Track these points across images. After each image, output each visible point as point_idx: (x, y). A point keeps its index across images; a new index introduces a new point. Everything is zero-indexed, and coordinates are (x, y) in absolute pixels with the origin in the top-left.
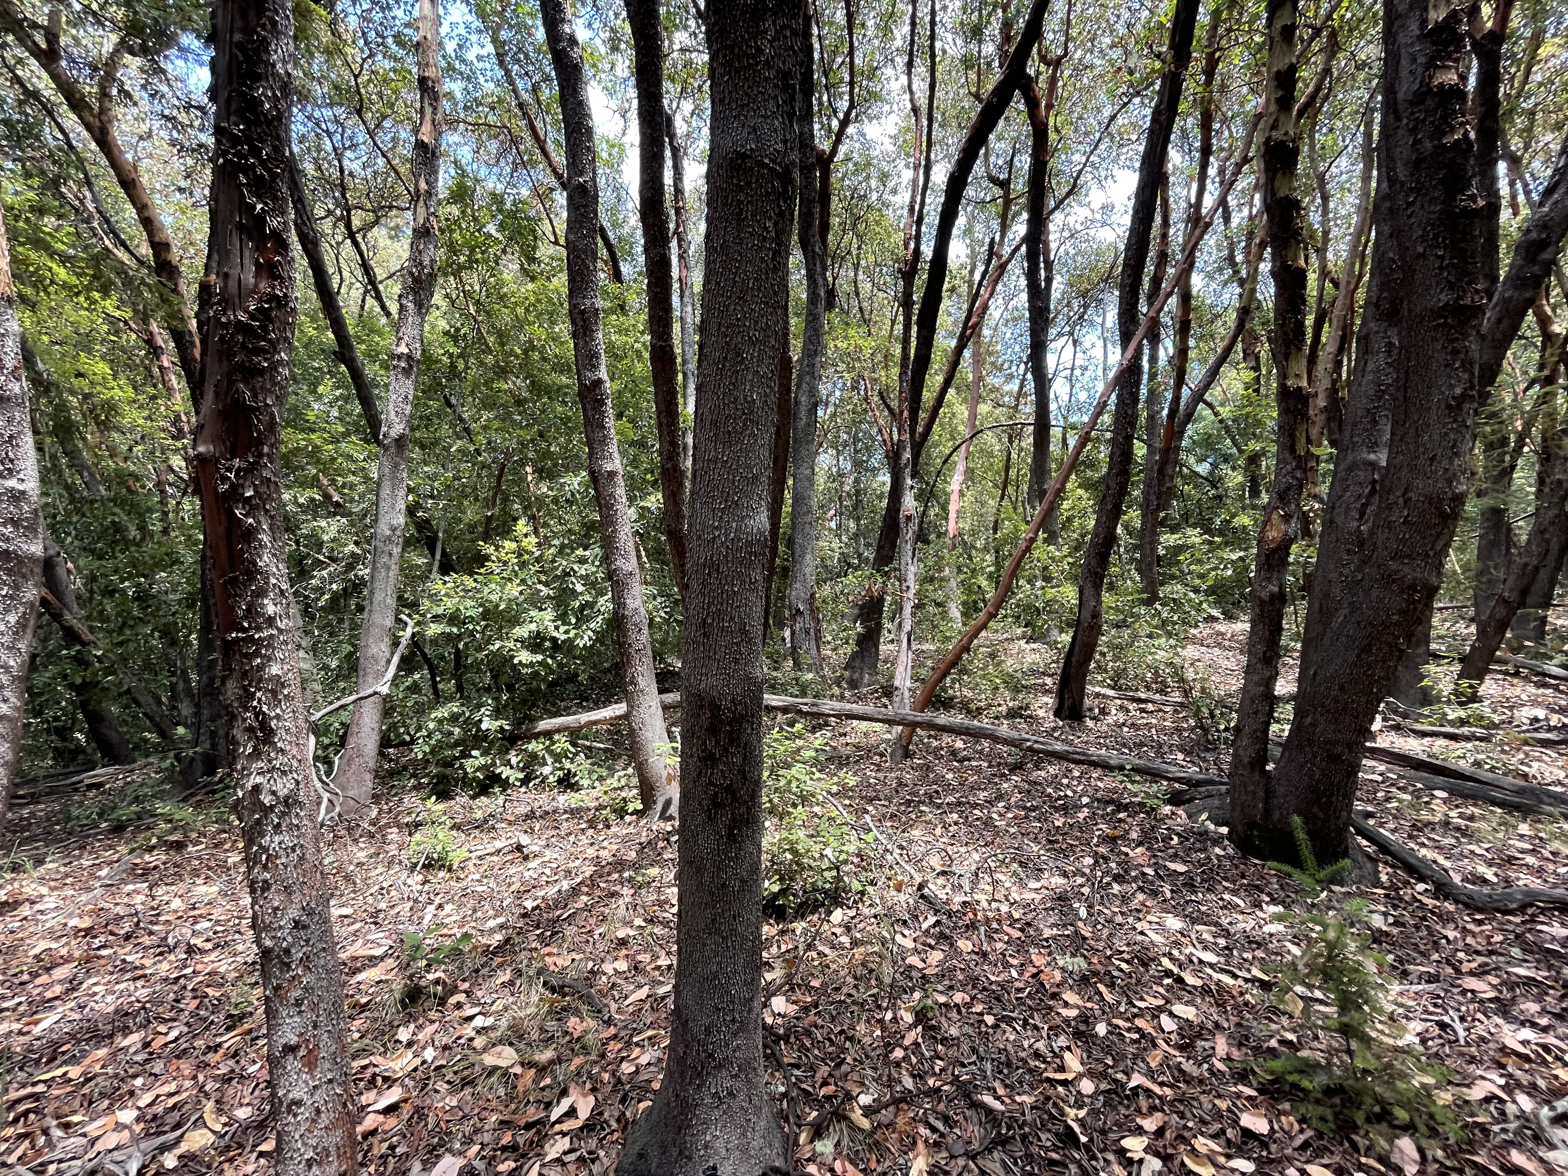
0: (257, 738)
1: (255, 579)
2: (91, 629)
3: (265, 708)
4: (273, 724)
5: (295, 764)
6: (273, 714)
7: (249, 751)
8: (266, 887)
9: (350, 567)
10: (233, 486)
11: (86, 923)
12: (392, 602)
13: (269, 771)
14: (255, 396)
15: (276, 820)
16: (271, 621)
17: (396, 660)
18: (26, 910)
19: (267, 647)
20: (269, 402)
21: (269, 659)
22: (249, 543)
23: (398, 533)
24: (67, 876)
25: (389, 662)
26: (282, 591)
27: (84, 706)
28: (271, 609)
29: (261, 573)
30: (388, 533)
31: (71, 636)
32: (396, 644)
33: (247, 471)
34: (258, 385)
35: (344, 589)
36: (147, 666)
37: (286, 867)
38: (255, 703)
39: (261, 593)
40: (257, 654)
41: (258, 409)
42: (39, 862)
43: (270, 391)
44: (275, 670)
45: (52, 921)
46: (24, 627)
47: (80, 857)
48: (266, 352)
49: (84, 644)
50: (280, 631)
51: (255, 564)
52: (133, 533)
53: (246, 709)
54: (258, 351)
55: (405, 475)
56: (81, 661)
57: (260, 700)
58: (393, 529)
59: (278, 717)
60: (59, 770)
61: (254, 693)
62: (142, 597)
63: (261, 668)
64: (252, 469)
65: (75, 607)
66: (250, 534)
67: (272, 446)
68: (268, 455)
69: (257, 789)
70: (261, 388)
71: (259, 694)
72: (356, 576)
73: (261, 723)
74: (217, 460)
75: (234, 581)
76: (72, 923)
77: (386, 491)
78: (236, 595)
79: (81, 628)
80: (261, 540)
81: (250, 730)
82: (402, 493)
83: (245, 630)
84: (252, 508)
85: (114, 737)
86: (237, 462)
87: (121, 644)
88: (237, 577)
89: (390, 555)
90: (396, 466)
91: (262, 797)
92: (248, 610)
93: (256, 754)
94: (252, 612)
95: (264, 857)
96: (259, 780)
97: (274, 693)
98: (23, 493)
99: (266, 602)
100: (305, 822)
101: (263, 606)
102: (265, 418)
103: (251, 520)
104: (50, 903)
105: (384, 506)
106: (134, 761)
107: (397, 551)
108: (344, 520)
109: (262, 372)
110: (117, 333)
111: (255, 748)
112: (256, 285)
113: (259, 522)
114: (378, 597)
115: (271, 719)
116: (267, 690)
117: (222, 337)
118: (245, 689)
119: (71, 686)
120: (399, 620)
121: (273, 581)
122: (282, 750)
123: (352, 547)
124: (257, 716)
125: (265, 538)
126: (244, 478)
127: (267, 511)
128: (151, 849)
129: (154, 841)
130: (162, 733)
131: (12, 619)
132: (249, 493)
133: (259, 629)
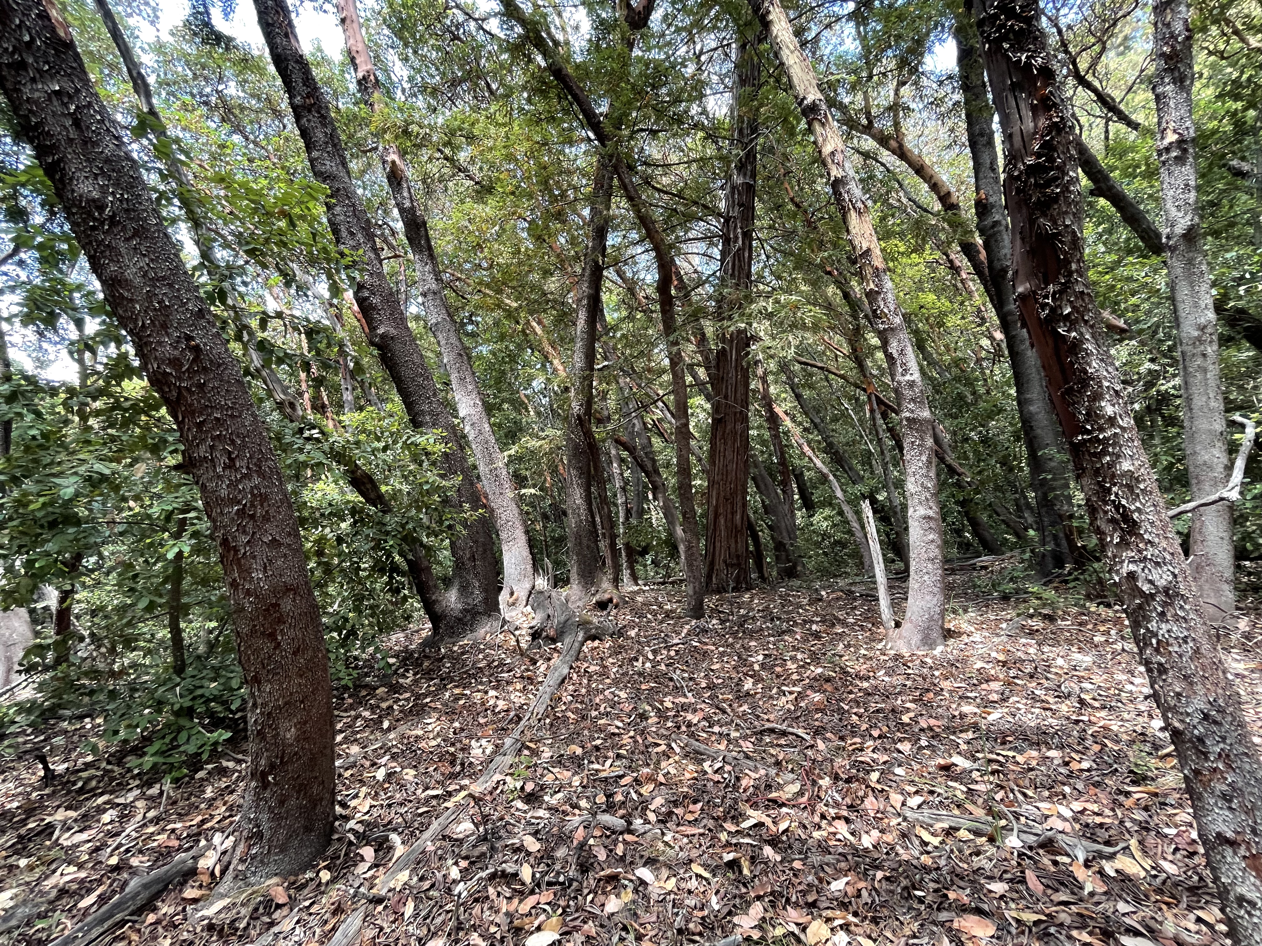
0: (1122, 529)
1: (1088, 385)
2: (960, 464)
3: (1124, 502)
4: (1136, 516)
5: (1168, 557)
6: (1133, 508)
7: (1116, 540)
8: (1162, 670)
9: (1149, 385)
10: (1053, 310)
11: (1002, 657)
12: (1217, 404)
13: (1141, 561)
14: (1055, 223)
15: (1160, 609)
16: (1112, 421)
17: (1240, 463)
18: (965, 638)
19: (1114, 445)
20: (1068, 222)
21: (1118, 456)
22: (1076, 354)
23: (1209, 330)
24: (982, 623)
25: (1230, 467)
26: (1116, 392)
27: (967, 514)
28: (1109, 410)
29: (1093, 379)
30: (1196, 334)
31: (952, 471)
32: (1233, 449)
33: (1061, 292)
34: (1055, 213)
35: (1148, 407)
36: (997, 488)
37: (1181, 656)
38: (1113, 497)
39: (1097, 397)
40: (1104, 452)
41: (1059, 234)
42: (966, 611)
43: (1066, 213)
44: (1126, 465)
45: (981, 650)
46: (931, 463)
47: (987, 613)
48: (1057, 178)
49: (959, 475)
50: (1123, 429)
51: (1086, 372)
52: (970, 398)
53: (1106, 503)
54: (1050, 182)
55: (1204, 267)
56: (959, 485)
57: (1117, 495)
58: (1202, 328)
59: (1138, 510)
60: (961, 556)
61: (1109, 489)
62: (985, 441)
63: (1111, 465)
64: (1065, 288)
65: (950, 453)
66: (1076, 346)
67: (1078, 261)
68: (1077, 271)
69: (1132, 576)
70: (1058, 214)
71: (1115, 489)
72: (1158, 391)
73: (1122, 515)
74: (1035, 293)
75: (1070, 391)
76: (994, 654)
77: (1183, 292)
78: (1075, 403)
79: (955, 464)
80: (1087, 349)
81: (1113, 521)
82: (1205, 287)
83: (1088, 432)
84: (1071, 322)
85: (988, 537)
86: (1051, 288)
87: (980, 473)
88: (1072, 388)
89: (1204, 355)
90: (1190, 262)
91: (1139, 584)
92: (1088, 414)
93: (1124, 544)
94: (1092, 415)
95: (1154, 641)
96: (1132, 567)
97: (1130, 488)
98: (913, 381)
99: (1103, 404)
100: (1192, 616)
101: (1101, 408)
102: (1068, 239)
103: (1074, 334)
104: (977, 637)
105: (1184, 309)
106: (1003, 554)
107: (1211, 350)
108: (1134, 342)
109: (1055, 199)
110: (934, 271)
111: (1122, 538)
112: (1036, 126)
113: (1081, 334)
114: (1198, 401)
115: (1133, 512)
116: (1122, 485)
117: (1018, 189)
118: (1100, 484)
119: (957, 503)
120: (1232, 424)
121: (1106, 384)
122: (1150, 542)
123: (1148, 365)
124: (1117, 508)
125: (1090, 346)
126: (1061, 299)
127: (1086, 322)
128: (1031, 616)
129: (1031, 611)
130: (1017, 535)
131: (924, 458)
132: (1067, 310)
133: (1101, 429)
